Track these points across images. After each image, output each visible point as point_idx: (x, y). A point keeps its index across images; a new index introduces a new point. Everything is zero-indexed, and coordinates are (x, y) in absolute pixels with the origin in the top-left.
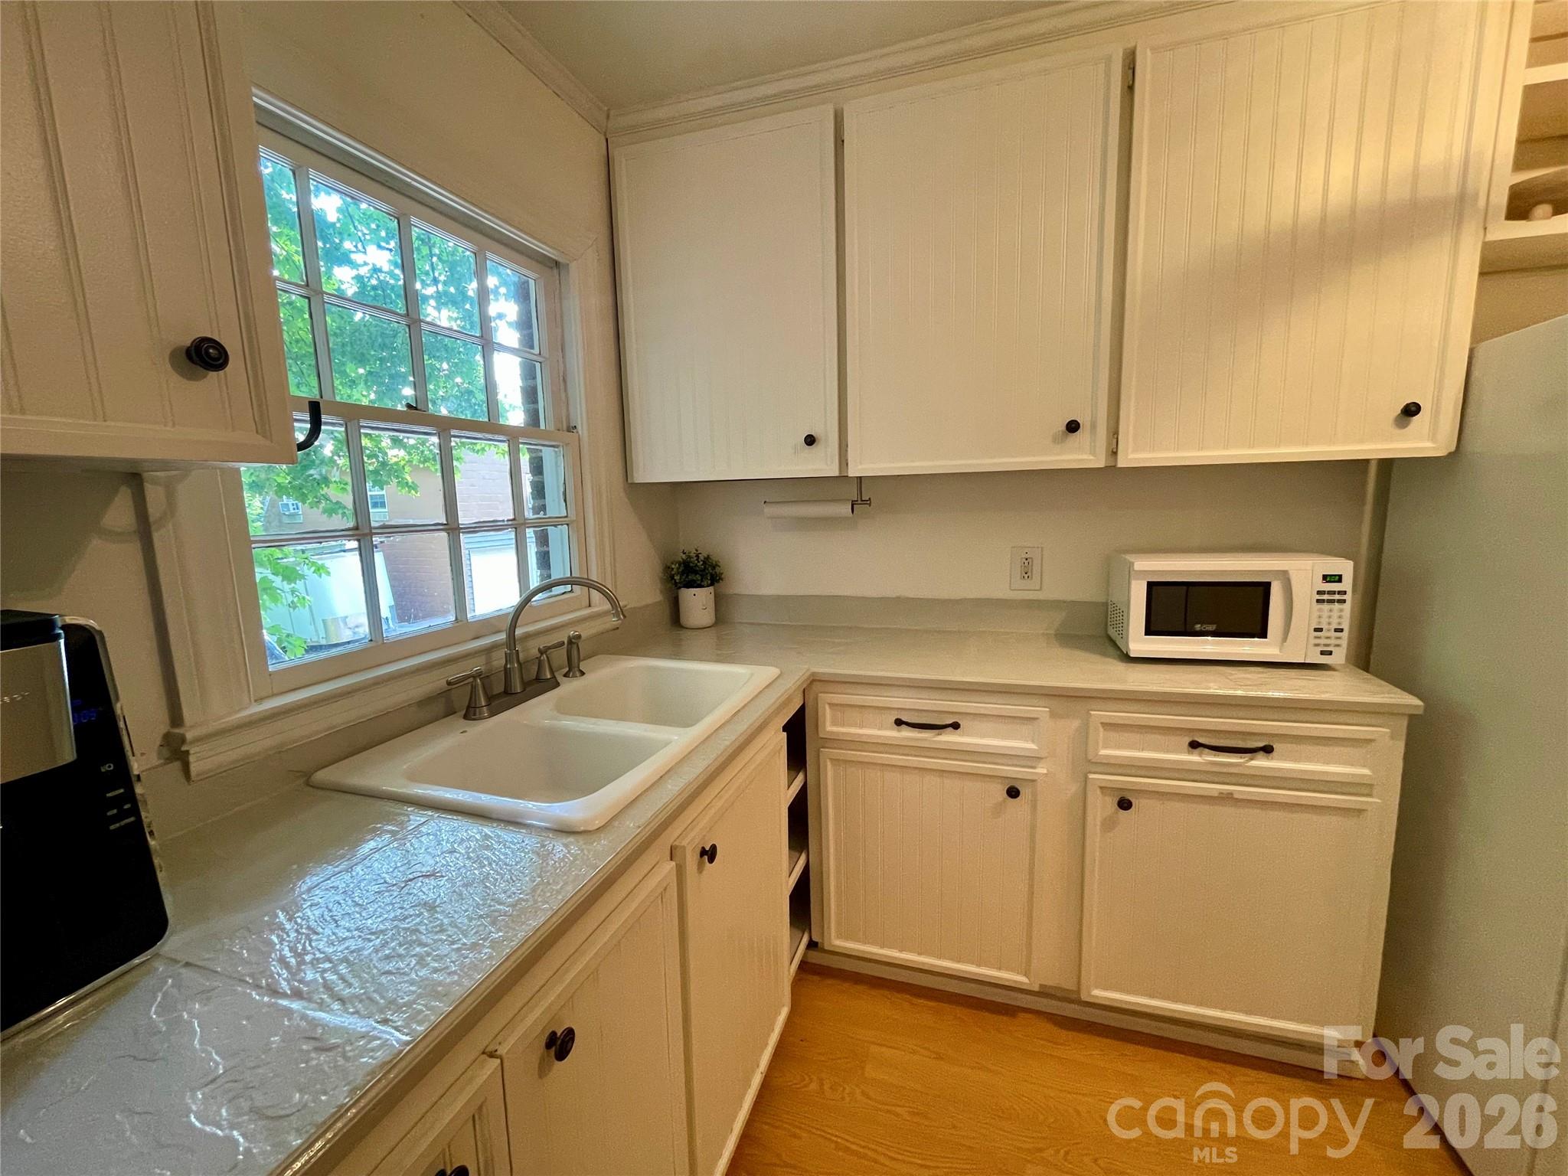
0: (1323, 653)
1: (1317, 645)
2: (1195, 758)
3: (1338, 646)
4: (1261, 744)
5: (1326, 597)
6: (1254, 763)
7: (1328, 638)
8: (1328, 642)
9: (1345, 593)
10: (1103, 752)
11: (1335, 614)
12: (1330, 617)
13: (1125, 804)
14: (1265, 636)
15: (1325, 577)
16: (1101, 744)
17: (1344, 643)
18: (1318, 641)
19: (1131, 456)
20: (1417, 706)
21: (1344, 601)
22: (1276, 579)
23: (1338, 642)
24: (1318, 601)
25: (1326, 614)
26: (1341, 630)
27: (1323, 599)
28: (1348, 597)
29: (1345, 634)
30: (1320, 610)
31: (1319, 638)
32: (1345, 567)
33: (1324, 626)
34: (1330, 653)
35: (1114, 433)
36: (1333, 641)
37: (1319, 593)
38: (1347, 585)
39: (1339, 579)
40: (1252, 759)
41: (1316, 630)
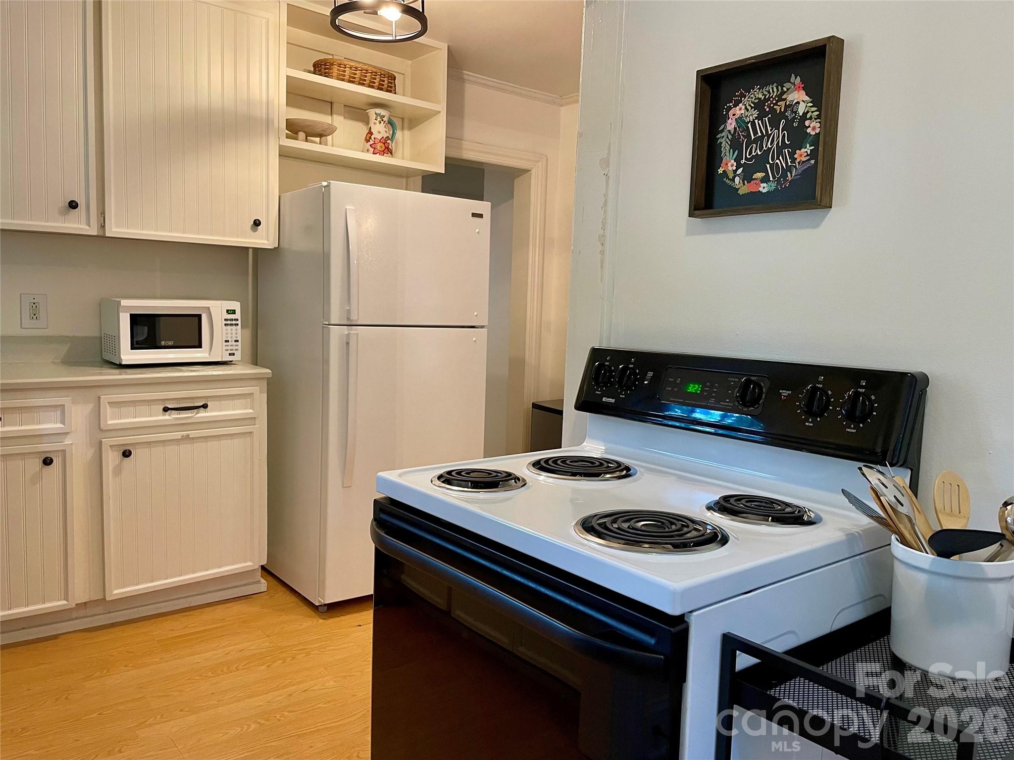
0: (230, 354)
1: (227, 350)
2: (167, 417)
3: (236, 350)
4: (201, 404)
5: (229, 322)
6: (199, 415)
7: (232, 346)
8: (232, 348)
9: (237, 320)
10: (110, 422)
11: (234, 332)
12: (232, 334)
13: (127, 454)
14: (201, 347)
15: (227, 311)
16: (108, 418)
17: (239, 348)
18: (227, 348)
19: (114, 230)
20: (268, 373)
21: (238, 325)
22: (204, 313)
23: (236, 348)
24: (225, 325)
25: (229, 332)
26: (238, 341)
27: (229, 323)
28: (239, 322)
29: (239, 343)
30: (227, 330)
31: (228, 346)
32: (236, 305)
33: (229, 339)
34: (234, 354)
35: (102, 214)
36: (235, 348)
37: (225, 320)
38: (238, 315)
39: (234, 312)
40: (197, 413)
41: (226, 341)
